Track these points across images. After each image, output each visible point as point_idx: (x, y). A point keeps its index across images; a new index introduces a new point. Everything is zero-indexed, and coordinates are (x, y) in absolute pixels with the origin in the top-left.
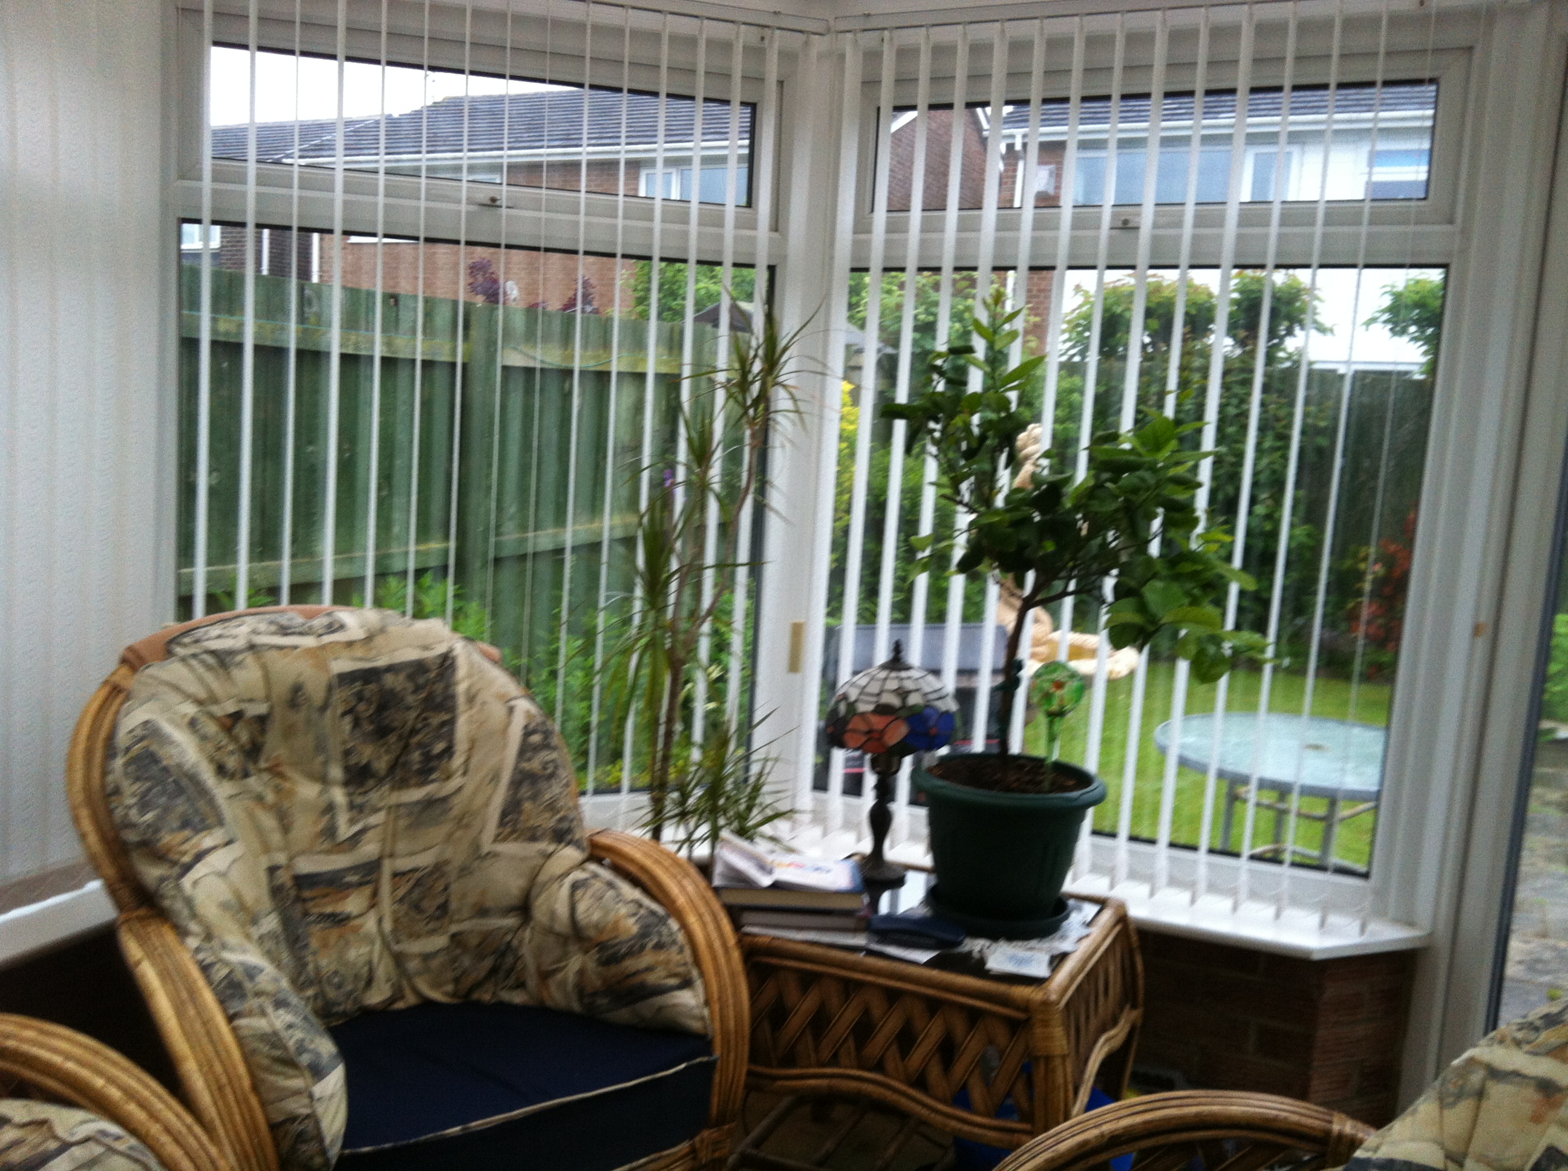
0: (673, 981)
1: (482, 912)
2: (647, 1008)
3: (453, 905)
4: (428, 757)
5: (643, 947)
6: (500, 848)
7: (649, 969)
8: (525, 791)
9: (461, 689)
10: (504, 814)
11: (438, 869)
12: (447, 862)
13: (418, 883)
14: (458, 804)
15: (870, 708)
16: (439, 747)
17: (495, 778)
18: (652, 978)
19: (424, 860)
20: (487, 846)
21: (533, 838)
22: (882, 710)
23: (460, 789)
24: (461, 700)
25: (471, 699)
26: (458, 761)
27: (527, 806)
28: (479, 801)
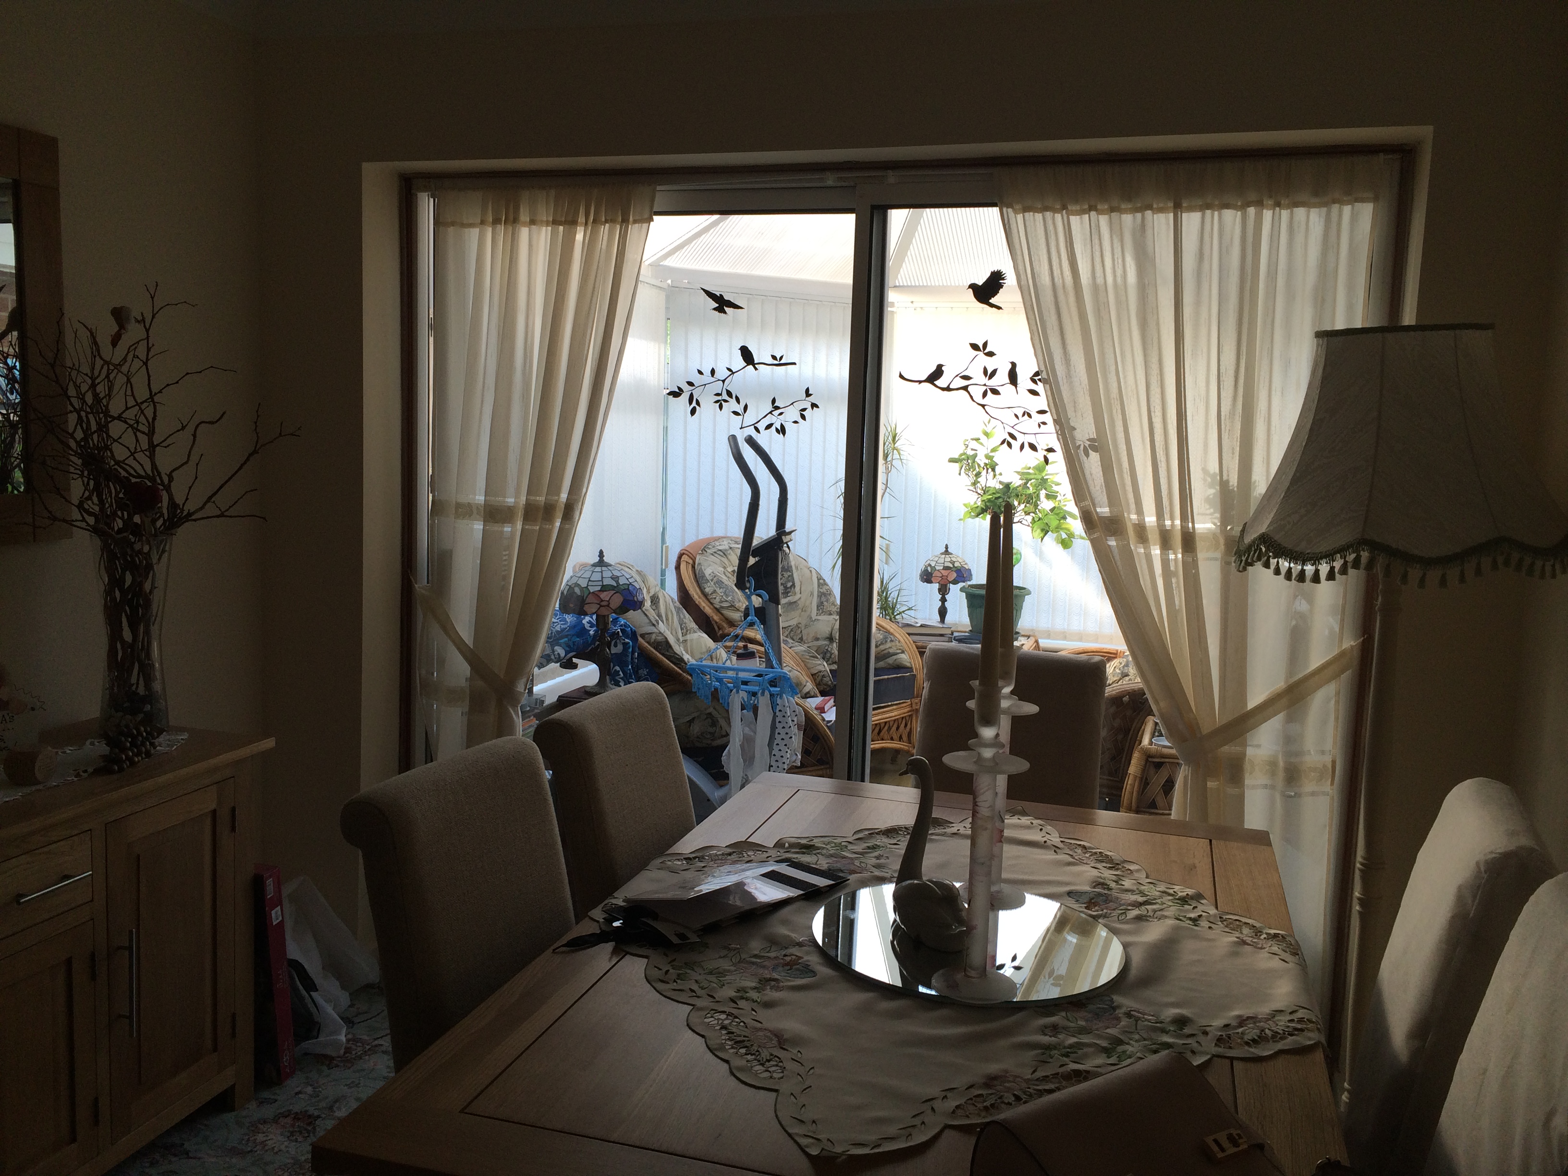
0: (898, 651)
1: (817, 639)
2: (890, 660)
3: (804, 638)
4: (786, 588)
5: (886, 641)
6: (819, 617)
7: (890, 648)
8: (823, 599)
9: (793, 564)
10: (818, 607)
11: (798, 626)
12: (799, 623)
13: (792, 630)
14: (801, 604)
15: (942, 568)
16: (789, 584)
17: (812, 594)
18: (891, 651)
19: (793, 623)
20: (814, 617)
21: (830, 614)
22: (946, 568)
23: (800, 598)
24: (794, 568)
25: (797, 568)
26: (797, 589)
27: (825, 603)
28: (808, 602)
